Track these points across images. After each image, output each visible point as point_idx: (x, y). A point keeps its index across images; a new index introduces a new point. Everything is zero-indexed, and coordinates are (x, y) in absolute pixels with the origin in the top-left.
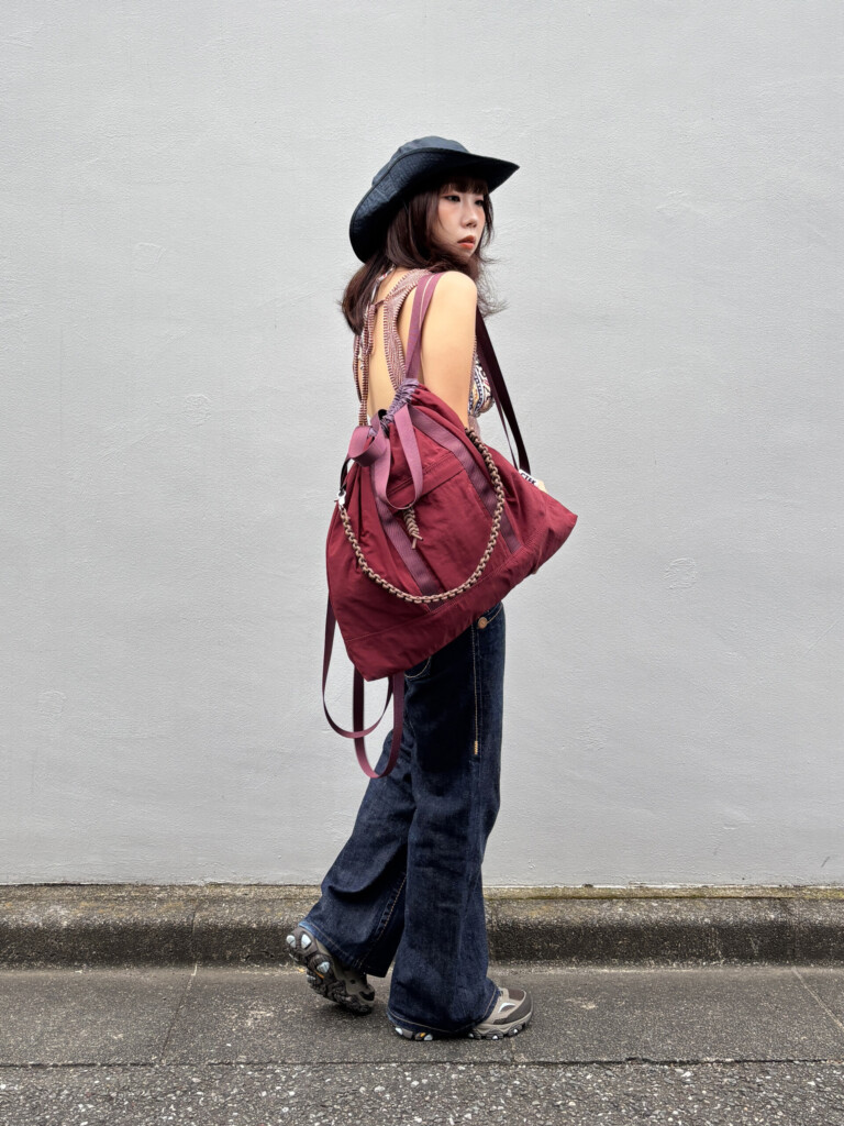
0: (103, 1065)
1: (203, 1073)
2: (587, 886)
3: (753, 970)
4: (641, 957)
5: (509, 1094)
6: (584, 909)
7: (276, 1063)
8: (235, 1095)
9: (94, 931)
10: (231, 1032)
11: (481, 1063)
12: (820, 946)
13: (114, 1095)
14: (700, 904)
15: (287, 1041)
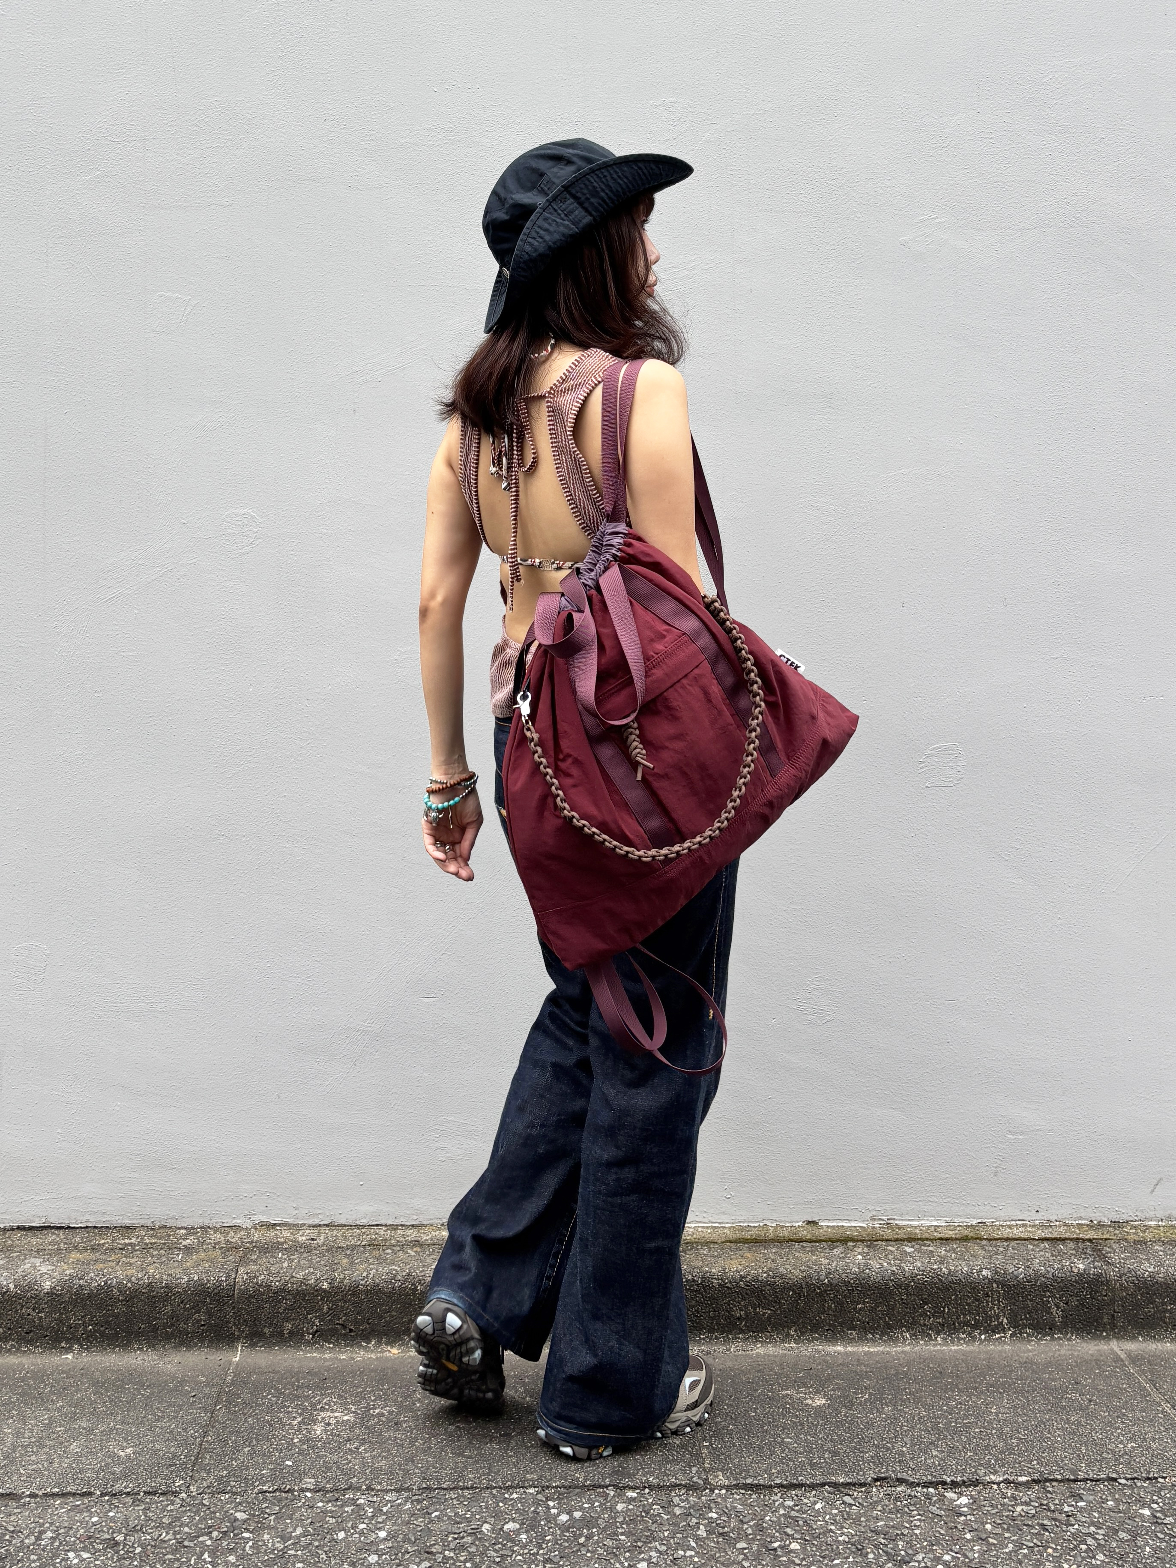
0: (103, 1495)
1: (249, 1506)
2: (809, 1223)
3: (1054, 1346)
4: (890, 1327)
5: (702, 1532)
6: (805, 1257)
7: (359, 1489)
8: (298, 1537)
9: (90, 1296)
10: (291, 1444)
11: (660, 1487)
12: (1151, 1309)
13: (120, 1538)
14: (975, 1248)
15: (373, 1458)
